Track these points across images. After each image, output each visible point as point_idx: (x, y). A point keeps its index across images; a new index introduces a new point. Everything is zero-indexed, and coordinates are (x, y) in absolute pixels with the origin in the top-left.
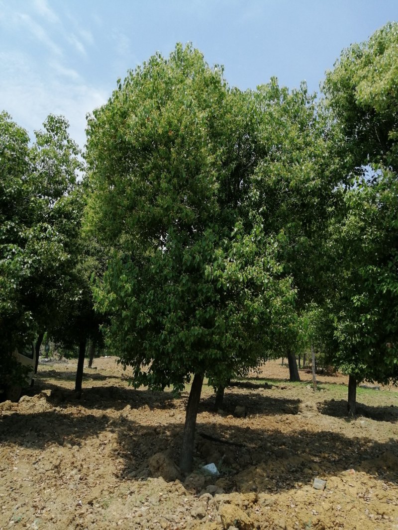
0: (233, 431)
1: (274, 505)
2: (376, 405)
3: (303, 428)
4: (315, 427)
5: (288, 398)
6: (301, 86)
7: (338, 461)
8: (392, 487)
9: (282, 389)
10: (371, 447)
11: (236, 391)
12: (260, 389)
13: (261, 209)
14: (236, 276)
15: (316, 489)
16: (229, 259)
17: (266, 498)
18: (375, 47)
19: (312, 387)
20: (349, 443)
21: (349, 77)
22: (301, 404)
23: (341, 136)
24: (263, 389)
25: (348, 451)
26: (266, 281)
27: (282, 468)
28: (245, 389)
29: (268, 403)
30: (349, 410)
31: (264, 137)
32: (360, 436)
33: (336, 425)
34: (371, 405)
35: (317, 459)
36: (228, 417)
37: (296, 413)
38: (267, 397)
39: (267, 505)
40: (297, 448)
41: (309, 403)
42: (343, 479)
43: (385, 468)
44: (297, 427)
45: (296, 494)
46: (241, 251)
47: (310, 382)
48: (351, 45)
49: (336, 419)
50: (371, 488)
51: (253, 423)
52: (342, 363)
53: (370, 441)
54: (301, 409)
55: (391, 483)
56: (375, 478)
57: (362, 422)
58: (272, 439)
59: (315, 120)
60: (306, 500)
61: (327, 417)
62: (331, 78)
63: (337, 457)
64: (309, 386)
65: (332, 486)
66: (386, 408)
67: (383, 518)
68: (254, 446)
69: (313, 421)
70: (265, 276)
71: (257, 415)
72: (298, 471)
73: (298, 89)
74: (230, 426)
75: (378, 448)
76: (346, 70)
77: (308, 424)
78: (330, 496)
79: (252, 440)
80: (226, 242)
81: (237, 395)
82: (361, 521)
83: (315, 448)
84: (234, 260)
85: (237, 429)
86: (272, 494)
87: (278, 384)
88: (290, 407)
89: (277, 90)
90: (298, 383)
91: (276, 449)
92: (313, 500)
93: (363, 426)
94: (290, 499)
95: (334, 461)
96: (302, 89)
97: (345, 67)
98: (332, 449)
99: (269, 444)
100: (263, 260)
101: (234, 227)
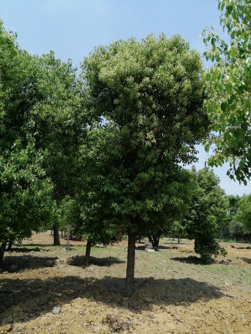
0: (5, 283)
1: (23, 330)
2: (102, 257)
3: (56, 275)
4: (63, 274)
5: (50, 257)
6: (68, 61)
7: (73, 294)
8: (100, 305)
9: (47, 251)
10: (94, 282)
11: (14, 254)
12: (32, 252)
13: (35, 133)
14: (11, 175)
15: (54, 314)
16: (8, 164)
17: (18, 326)
18: (113, 50)
19: (66, 249)
20: (82, 281)
21: (97, 63)
22: (57, 260)
23: (89, 96)
24: (33, 252)
25: (80, 286)
26: (33, 180)
27: (35, 304)
28: (21, 253)
29: (35, 261)
30: (85, 261)
31: (42, 87)
32: (88, 277)
33: (76, 271)
34: (99, 257)
35: (60, 294)
36: (4, 273)
37: (53, 266)
38: (35, 256)
39: (18, 331)
40: (48, 289)
41: (62, 259)
42: (72, 305)
43: (98, 294)
44: (52, 275)
45: (41, 320)
46: (18, 159)
47: (66, 245)
48: (100, 45)
49: (77, 267)
50: (88, 307)
51: (22, 276)
52: (84, 233)
53: (93, 279)
54: (56, 263)
55: (100, 302)
56: (91, 301)
57: (91, 268)
58: (33, 285)
59: (75, 83)
60: (46, 322)
61: (72, 267)
62: (87, 61)
63: (72, 291)
64: (64, 248)
65: (65, 310)
66: (107, 258)
67: (91, 324)
68: (19, 291)
69: (63, 270)
70: (33, 177)
71: (26, 270)
72: (45, 304)
73: (67, 62)
74: (4, 279)
75: (97, 283)
76: (95, 59)
77: (59, 272)
78: (62, 316)
79: (18, 288)
80: (7, 152)
81: (14, 257)
82: (78, 328)
83: (60, 287)
84: (12, 165)
85: (9, 281)
86: (23, 323)
87: (45, 248)
88: (49, 262)
89: (54, 60)
90: (58, 247)
91: (34, 291)
92: (50, 321)
93: (92, 270)
94: (35, 324)
95: (70, 294)
96: (68, 63)
97: (95, 57)
98: (70, 287)
99: (29, 289)
100: (32, 166)
101: (14, 143)
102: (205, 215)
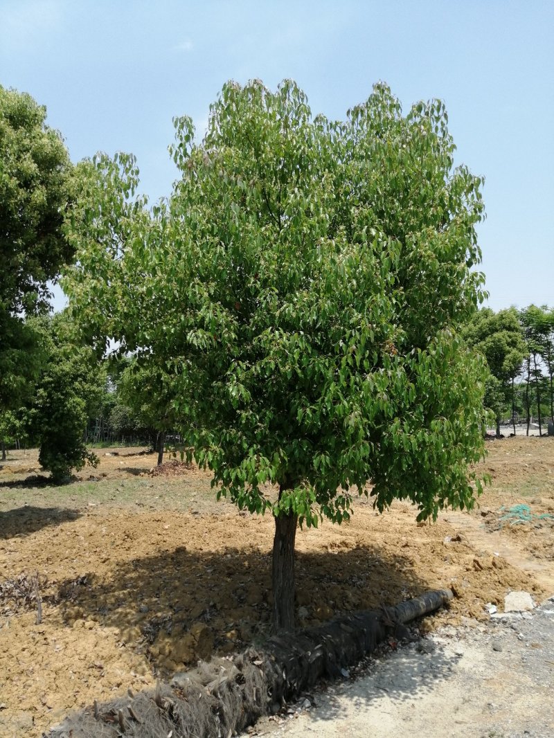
102: (62, 397)
